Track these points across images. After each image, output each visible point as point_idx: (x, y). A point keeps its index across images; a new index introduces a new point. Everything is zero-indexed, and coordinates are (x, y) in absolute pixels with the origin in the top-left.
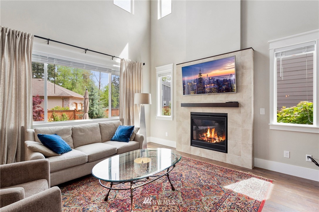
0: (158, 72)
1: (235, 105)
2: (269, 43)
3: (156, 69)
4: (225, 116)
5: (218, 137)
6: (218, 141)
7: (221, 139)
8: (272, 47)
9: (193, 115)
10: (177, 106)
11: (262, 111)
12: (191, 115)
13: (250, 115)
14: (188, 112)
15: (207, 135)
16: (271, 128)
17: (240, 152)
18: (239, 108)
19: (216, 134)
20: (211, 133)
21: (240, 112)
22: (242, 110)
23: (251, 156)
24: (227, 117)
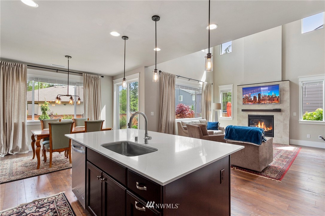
0: (220, 89)
1: (279, 110)
2: (299, 78)
3: (219, 87)
4: (272, 117)
5: (266, 128)
6: (266, 131)
7: (269, 129)
8: (300, 80)
9: (249, 116)
10: (238, 111)
11: (295, 114)
12: (248, 116)
13: (288, 116)
14: (246, 114)
15: (258, 126)
16: (300, 123)
17: (282, 136)
18: (281, 112)
19: (265, 126)
20: (261, 125)
21: (282, 115)
22: (283, 113)
23: (289, 138)
24: (273, 117)
